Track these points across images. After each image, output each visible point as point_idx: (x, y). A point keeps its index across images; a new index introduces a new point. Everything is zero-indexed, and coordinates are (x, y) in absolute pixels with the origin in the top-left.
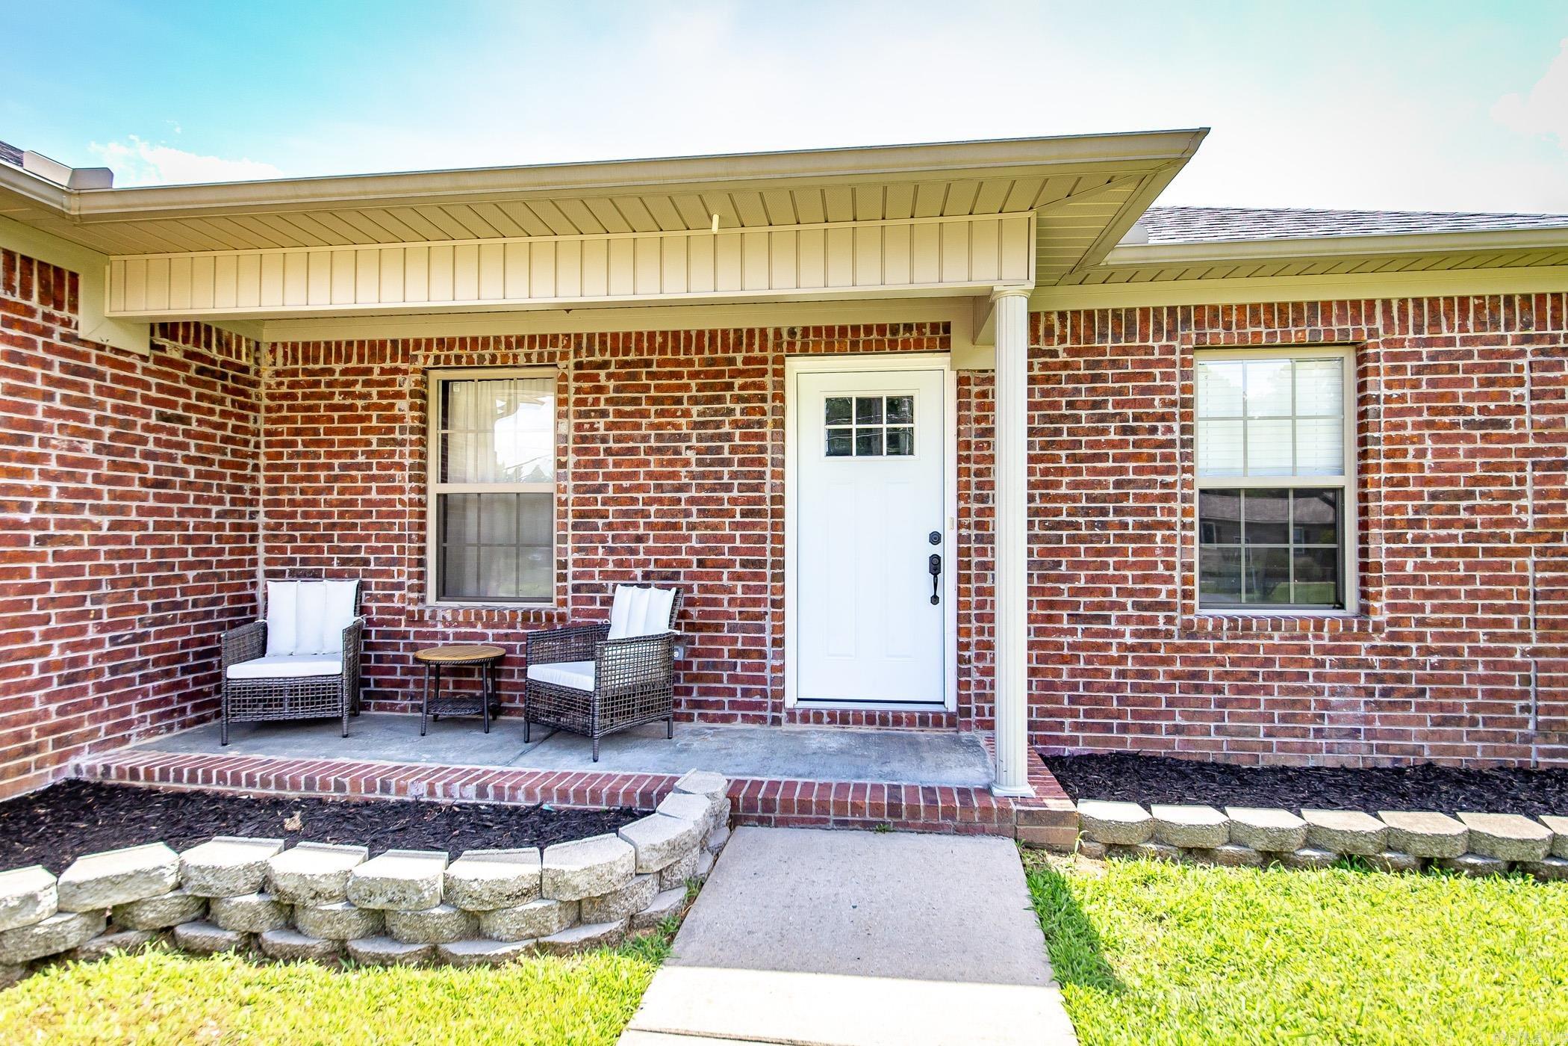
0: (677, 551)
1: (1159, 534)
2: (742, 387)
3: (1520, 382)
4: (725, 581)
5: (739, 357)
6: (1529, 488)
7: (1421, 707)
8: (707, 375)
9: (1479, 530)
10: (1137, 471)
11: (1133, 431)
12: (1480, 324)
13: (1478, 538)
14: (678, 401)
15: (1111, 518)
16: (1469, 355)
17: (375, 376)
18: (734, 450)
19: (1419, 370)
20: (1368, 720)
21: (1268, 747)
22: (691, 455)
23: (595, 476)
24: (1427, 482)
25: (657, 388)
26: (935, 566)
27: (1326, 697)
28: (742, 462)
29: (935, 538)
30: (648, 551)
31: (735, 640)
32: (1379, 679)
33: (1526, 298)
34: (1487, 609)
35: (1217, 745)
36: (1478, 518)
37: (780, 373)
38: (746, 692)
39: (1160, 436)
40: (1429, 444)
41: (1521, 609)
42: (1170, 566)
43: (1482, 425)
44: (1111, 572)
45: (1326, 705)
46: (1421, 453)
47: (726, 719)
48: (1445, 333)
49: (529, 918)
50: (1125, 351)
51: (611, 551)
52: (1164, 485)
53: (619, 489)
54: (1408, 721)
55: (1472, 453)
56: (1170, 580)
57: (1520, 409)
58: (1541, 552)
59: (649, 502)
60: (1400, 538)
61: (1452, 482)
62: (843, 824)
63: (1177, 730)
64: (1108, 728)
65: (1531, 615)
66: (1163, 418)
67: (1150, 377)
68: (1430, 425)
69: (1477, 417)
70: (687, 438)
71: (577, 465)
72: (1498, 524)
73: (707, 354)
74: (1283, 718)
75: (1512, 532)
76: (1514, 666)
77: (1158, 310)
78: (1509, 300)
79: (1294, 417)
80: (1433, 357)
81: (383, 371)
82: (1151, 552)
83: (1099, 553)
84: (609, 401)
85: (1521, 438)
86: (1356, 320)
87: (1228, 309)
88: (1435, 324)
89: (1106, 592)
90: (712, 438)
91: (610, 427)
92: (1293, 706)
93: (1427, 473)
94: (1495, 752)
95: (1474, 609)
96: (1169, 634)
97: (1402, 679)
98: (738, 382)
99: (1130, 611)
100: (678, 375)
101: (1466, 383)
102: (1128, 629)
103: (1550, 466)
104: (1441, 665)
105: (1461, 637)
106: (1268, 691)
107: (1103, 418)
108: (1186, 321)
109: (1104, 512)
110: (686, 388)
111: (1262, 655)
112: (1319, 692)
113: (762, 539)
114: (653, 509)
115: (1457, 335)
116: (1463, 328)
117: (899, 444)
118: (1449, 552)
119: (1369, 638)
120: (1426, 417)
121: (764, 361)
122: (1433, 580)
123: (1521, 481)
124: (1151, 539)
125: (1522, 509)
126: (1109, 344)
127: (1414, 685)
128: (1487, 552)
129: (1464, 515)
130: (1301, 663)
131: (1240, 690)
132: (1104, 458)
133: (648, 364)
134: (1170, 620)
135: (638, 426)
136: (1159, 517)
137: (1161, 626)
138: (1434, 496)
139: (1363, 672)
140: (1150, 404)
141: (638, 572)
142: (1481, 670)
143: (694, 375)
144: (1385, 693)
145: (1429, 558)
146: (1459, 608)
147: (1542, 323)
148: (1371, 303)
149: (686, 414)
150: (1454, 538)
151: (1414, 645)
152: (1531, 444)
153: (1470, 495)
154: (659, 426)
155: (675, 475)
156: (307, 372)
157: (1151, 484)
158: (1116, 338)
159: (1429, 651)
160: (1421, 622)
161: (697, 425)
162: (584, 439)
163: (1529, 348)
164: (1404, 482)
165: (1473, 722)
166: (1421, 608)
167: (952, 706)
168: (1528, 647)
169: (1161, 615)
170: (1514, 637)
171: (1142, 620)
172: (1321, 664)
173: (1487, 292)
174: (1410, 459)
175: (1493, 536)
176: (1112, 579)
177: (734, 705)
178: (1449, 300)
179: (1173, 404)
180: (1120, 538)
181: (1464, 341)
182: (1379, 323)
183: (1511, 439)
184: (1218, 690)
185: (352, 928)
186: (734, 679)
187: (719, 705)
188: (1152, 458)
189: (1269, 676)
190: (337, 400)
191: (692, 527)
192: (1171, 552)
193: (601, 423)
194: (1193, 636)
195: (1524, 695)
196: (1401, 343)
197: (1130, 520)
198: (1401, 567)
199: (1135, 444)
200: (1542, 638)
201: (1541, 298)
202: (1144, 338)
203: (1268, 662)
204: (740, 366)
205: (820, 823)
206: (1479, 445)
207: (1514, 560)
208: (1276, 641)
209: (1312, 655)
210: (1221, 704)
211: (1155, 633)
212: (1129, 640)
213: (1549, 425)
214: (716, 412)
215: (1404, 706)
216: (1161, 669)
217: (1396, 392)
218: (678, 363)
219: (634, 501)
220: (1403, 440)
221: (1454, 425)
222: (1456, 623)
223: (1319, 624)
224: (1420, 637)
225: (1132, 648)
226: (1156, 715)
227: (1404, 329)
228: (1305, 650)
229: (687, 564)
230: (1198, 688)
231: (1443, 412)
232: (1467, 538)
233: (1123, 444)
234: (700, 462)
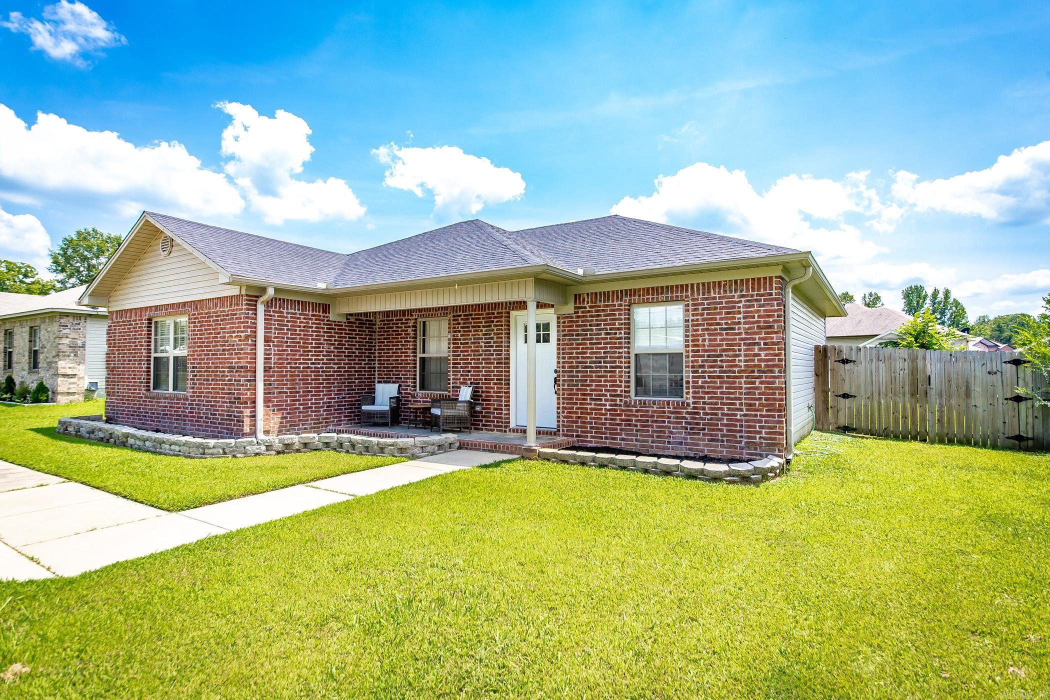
0: (479, 375)
1: (617, 370)
2: (497, 322)
3: (739, 313)
4: (492, 385)
5: (496, 312)
6: (742, 353)
7: (704, 435)
8: (487, 318)
9: (725, 369)
10: (611, 348)
11: (609, 334)
12: (725, 291)
13: (724, 372)
14: (479, 327)
15: (602, 364)
16: (721, 303)
17: (403, 321)
18: (494, 342)
19: (703, 309)
20: (686, 439)
21: (652, 447)
22: (483, 344)
23: (457, 351)
24: (706, 351)
25: (474, 323)
26: (556, 381)
27: (671, 430)
28: (496, 347)
29: (556, 371)
30: (472, 375)
31: (494, 405)
32: (690, 423)
33: (742, 281)
34: (728, 398)
35: (636, 445)
36: (724, 364)
37: (508, 317)
38: (497, 422)
39: (618, 336)
40: (707, 337)
41: (740, 399)
42: (621, 382)
43: (725, 329)
44: (603, 383)
45: (671, 433)
46: (704, 340)
47: (492, 430)
48: (713, 295)
49: (391, 450)
50: (607, 306)
51: (462, 375)
52: (619, 353)
53: (464, 355)
54: (699, 439)
55: (722, 340)
56: (621, 386)
57: (739, 323)
58: (747, 377)
59: (472, 359)
60: (697, 372)
61: (715, 351)
62: (484, 450)
63: (623, 439)
64: (602, 438)
65: (743, 401)
66: (619, 329)
67: (615, 315)
68: (707, 330)
69: (724, 326)
70: (482, 339)
71: (453, 348)
72: (731, 366)
73: (487, 312)
74: (657, 437)
75: (736, 369)
76: (737, 420)
77: (617, 291)
78: (736, 281)
79: (666, 327)
80: (708, 304)
81: (406, 320)
82: (615, 376)
83: (599, 376)
84: (461, 327)
85: (740, 334)
86: (682, 292)
87: (639, 290)
88: (709, 292)
89: (601, 390)
90: (488, 339)
91: (462, 335)
92: (660, 432)
93: (706, 348)
94: (730, 452)
95: (723, 398)
96: (620, 406)
97: (698, 424)
98: (495, 320)
99: (608, 397)
100: (479, 319)
101: (720, 313)
102: (608, 403)
103: (749, 344)
104: (711, 419)
105: (718, 409)
106: (652, 426)
107: (600, 330)
108: (626, 294)
109: (600, 362)
110: (481, 322)
111: (650, 414)
112: (669, 428)
113: (504, 372)
114: (473, 362)
115: (717, 296)
116: (719, 293)
117: (546, 339)
118: (714, 377)
119: (686, 408)
120: (706, 327)
121: (502, 313)
122: (708, 387)
123: (740, 350)
124: (615, 372)
125: (740, 361)
126: (602, 304)
127: (701, 426)
128: (728, 377)
129: (719, 363)
130: (663, 417)
131: (644, 426)
132: (600, 343)
133: (471, 315)
134: (621, 401)
135: (469, 335)
136: (618, 364)
137: (618, 402)
138: (708, 356)
139: (684, 421)
140: (615, 324)
141: (469, 382)
142: (725, 421)
143: (483, 318)
144: (692, 429)
145: (707, 379)
146: (717, 398)
147: (748, 290)
148: (687, 285)
149: (482, 331)
150: (716, 372)
151: (702, 412)
152: (744, 336)
153: (721, 356)
154: (475, 335)
155: (478, 351)
156: (388, 320)
157: (615, 353)
158: (604, 302)
159: (707, 414)
160: (704, 403)
161: (484, 335)
162: (455, 340)
163: (743, 299)
164: (698, 351)
165: (723, 441)
166: (704, 398)
168: (742, 413)
169: (618, 399)
170: (738, 409)
171: (612, 400)
172: (670, 418)
173: (728, 279)
174: (700, 342)
175: (729, 371)
176: (603, 386)
177: (494, 426)
178: (714, 282)
179: (622, 324)
180: (605, 372)
181: (720, 298)
182: (689, 293)
183: (736, 334)
184: (636, 426)
185: (362, 450)
186: (494, 417)
187: (490, 426)
188: (615, 343)
189: (652, 421)
190: (394, 329)
191: (483, 367)
192: (621, 376)
193: (459, 334)
194: (628, 406)
195: (741, 431)
196: (697, 299)
197: (608, 365)
198: (697, 382)
199: (611, 338)
200: (747, 410)
201: (748, 280)
202: (613, 301)
203: (652, 416)
204: (496, 315)
205: (478, 450)
206: (725, 337)
207: (737, 380)
208: (655, 409)
209: (667, 414)
210: (637, 431)
211: (616, 405)
212: (608, 407)
213: (749, 328)
214: (490, 330)
215: (698, 434)
216: (618, 418)
217: (695, 318)
218: (479, 315)
219: (468, 359)
220: (698, 335)
221: (716, 329)
222: (716, 404)
223: (668, 403)
224: (704, 409)
225: (609, 410)
226: (617, 434)
227: (698, 294)
228: (664, 412)
229: (481, 379)
230: (630, 425)
231: (712, 325)
232: (721, 372)
233: (606, 338)
234: (485, 347)
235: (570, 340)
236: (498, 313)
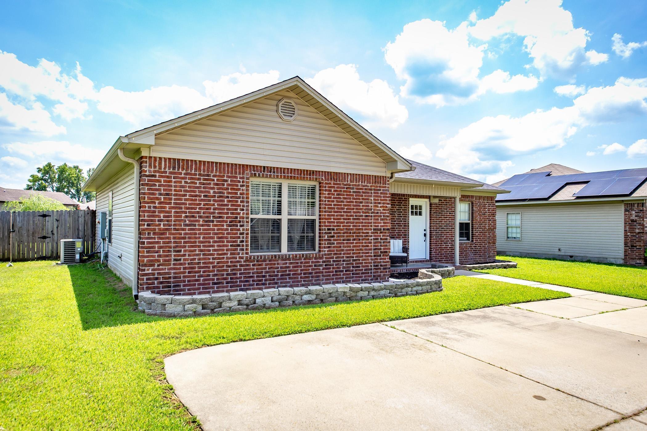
0: (394, 233)
2: (404, 203)
6: (487, 223)
8: (399, 201)
11: (450, 213)
14: (395, 205)
15: (448, 227)
16: (482, 204)
18: (402, 214)
19: (478, 206)
20: (473, 257)
21: (464, 262)
22: (396, 215)
26: (425, 235)
28: (404, 217)
29: (425, 230)
32: (474, 251)
34: (484, 240)
37: (409, 201)
40: (479, 217)
41: (487, 240)
43: (483, 214)
45: (469, 255)
48: (480, 201)
57: (487, 212)
60: (476, 230)
61: (481, 222)
67: (452, 205)
70: (396, 212)
72: (485, 228)
73: (399, 197)
74: (465, 257)
76: (486, 248)
78: (486, 197)
79: (465, 212)
80: (479, 204)
83: (447, 233)
85: (487, 216)
86: (473, 198)
89: (447, 239)
90: (399, 212)
92: (466, 255)
93: (479, 221)
94: (484, 260)
97: (476, 251)
98: (403, 202)
99: (450, 242)
101: (482, 208)
102: (450, 244)
103: (489, 220)
106: (464, 253)
110: (396, 203)
111: (463, 248)
112: (469, 253)
113: (406, 230)
116: (482, 200)
117: (420, 214)
119: (473, 245)
121: (407, 199)
122: (479, 236)
129: (482, 227)
130: (467, 249)
131: (461, 253)
138: (479, 224)
142: (483, 249)
144: (475, 253)
145: (479, 233)
146: (481, 240)
147: (489, 200)
148: (474, 196)
149: (396, 207)
151: (477, 246)
153: (482, 224)
159: (479, 246)
160: (478, 242)
161: (397, 210)
163: (487, 204)
164: (476, 222)
165: (482, 256)
166: (478, 240)
167: (428, 258)
168: (487, 245)
172: (469, 249)
174: (477, 219)
175: (484, 230)
176: (448, 237)
178: (481, 196)
180: (449, 230)
181: (482, 202)
189: (464, 251)
191: (397, 228)
195: (487, 252)
196: (477, 202)
197: (450, 227)
198: (476, 234)
206: (483, 217)
207: (486, 233)
208: (465, 246)
212: (450, 246)
213: (489, 214)
214: (400, 208)
215: (476, 255)
217: (476, 209)
218: (395, 198)
220: (476, 216)
221: (481, 214)
222: (481, 242)
223: (469, 243)
224: (478, 244)
228: (467, 247)
229: (396, 235)
231: (480, 212)
232: (482, 230)
233: (449, 215)
234: (398, 217)
235: (436, 215)
236: (404, 198)
